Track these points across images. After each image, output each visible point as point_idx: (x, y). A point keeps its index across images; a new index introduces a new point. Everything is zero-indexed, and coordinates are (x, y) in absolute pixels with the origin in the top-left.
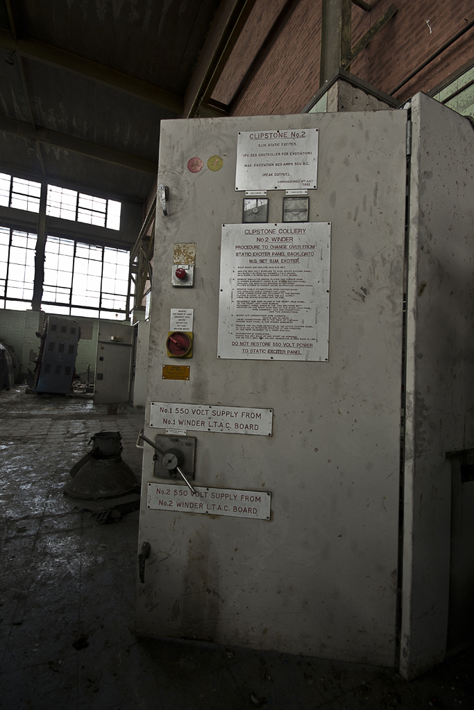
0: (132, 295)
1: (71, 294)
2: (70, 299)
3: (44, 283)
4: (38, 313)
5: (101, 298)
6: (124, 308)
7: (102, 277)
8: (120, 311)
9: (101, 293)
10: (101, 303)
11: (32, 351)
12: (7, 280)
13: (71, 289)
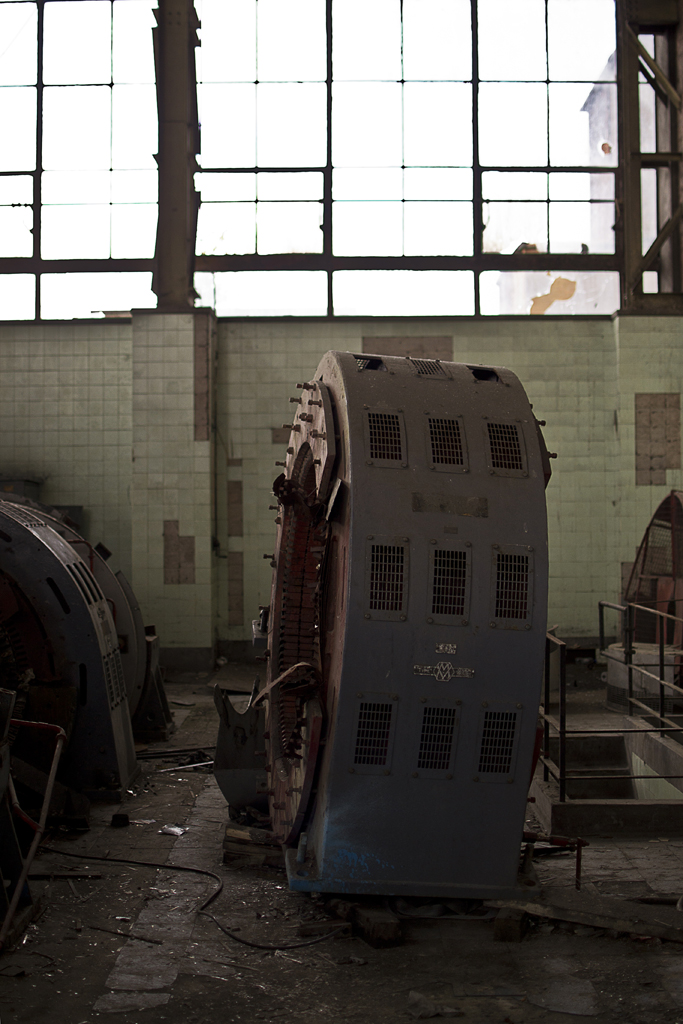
0: (650, 161)
1: (327, 201)
2: (327, 227)
3: (202, 160)
4: (184, 323)
5: (478, 201)
6: (604, 244)
7: (475, 81)
8: (584, 261)
9: (478, 170)
10: (479, 227)
11: (170, 526)
12: (37, 174)
13: (327, 171)
